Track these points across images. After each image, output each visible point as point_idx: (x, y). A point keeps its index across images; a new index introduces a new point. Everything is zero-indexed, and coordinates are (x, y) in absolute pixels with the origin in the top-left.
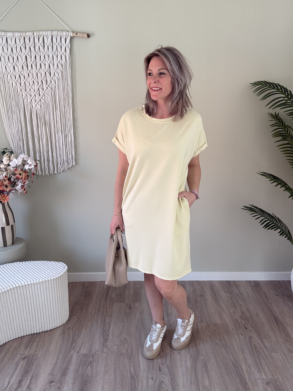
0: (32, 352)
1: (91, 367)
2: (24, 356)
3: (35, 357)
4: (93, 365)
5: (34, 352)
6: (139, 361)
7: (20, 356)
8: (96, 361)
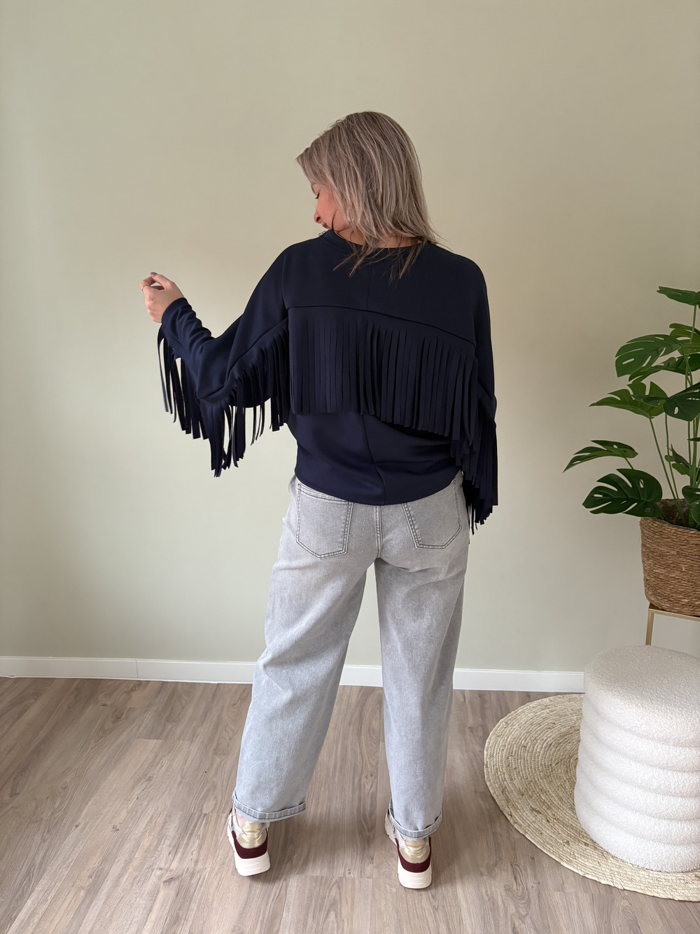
0: (188, 864)
1: (336, 915)
2: (168, 874)
3: (196, 879)
4: (341, 910)
5: (193, 865)
6: (458, 906)
7: (159, 873)
8: (347, 899)
